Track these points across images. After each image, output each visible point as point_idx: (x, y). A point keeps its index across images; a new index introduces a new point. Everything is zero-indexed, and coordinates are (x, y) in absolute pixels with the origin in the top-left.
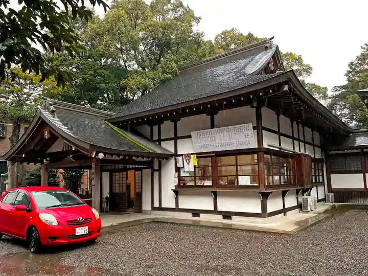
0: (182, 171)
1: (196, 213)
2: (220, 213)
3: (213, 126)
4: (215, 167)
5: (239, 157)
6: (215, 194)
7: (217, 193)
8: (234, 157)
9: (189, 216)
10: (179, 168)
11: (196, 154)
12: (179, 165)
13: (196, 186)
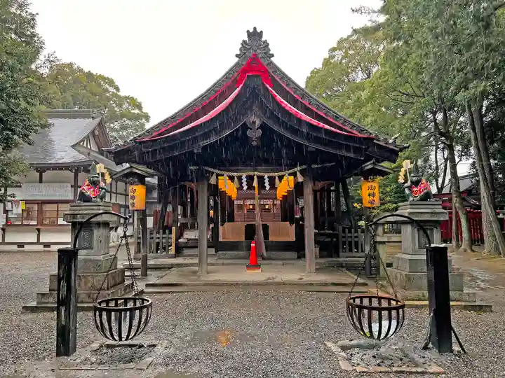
0: (10, 213)
1: (21, 245)
2: (42, 243)
3: (41, 181)
4: (40, 211)
5: (60, 205)
6: (39, 230)
7: (41, 230)
8: (56, 205)
9: (15, 248)
10: (8, 211)
11: (25, 200)
12: (7, 209)
13: (22, 225)
